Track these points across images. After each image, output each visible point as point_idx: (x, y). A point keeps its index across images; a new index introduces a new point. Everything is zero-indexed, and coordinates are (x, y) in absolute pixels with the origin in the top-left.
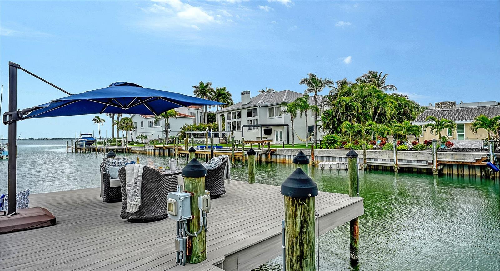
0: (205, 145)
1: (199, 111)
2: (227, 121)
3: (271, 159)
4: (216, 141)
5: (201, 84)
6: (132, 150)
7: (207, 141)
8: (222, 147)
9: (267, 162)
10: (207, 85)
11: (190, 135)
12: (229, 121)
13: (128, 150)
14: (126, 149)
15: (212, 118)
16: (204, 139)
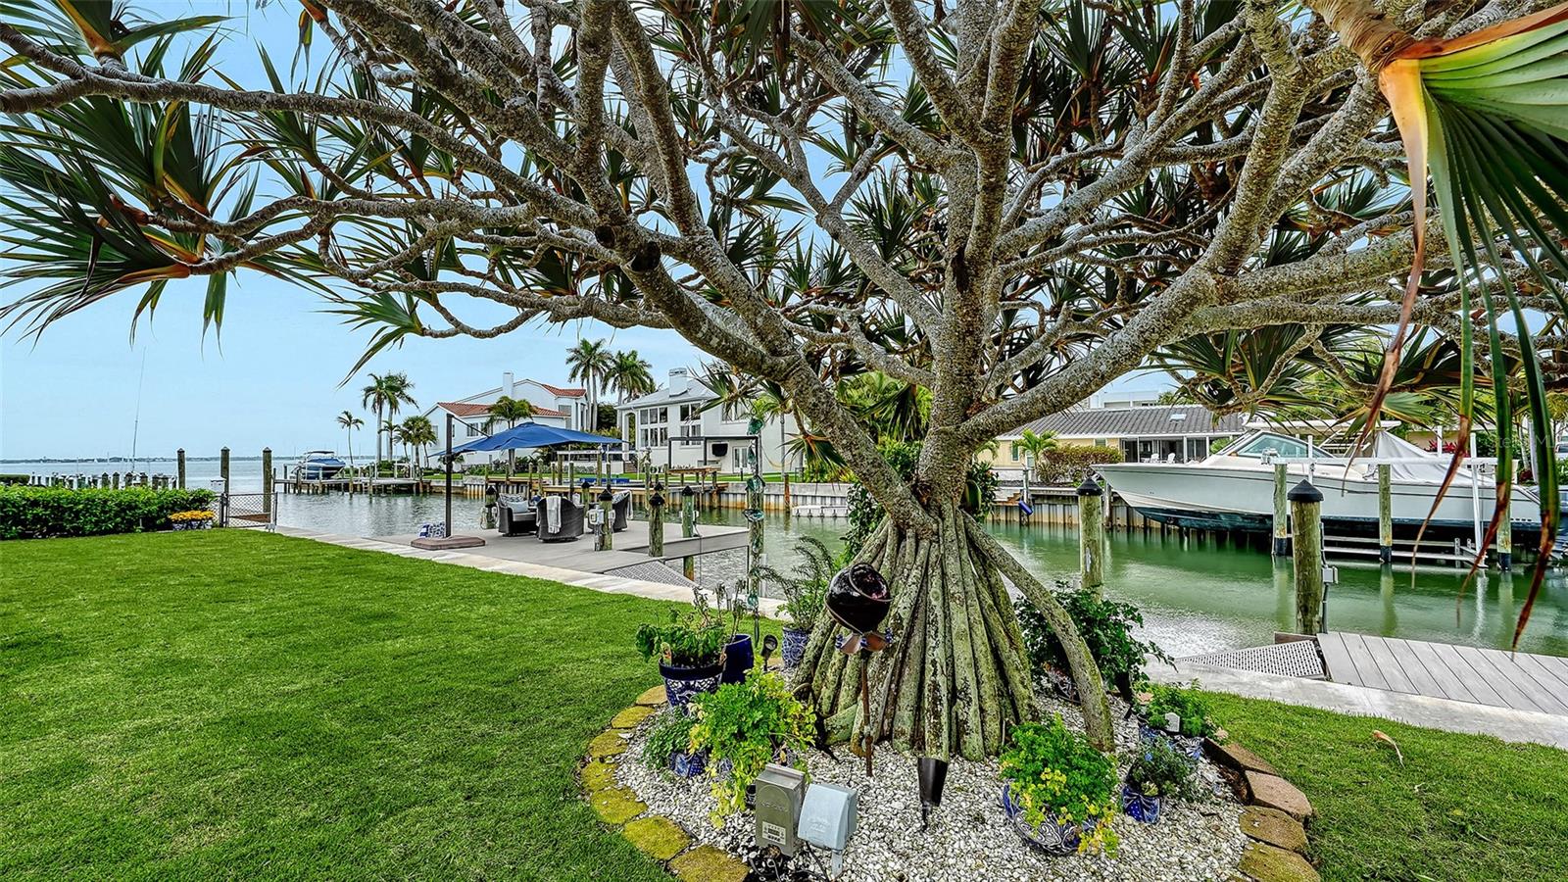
0: (595, 477)
1: (579, 402)
2: (639, 427)
3: (720, 501)
4: (617, 468)
5: (585, 343)
6: (431, 487)
7: (599, 468)
8: (627, 481)
9: (711, 508)
10: (598, 345)
11: (566, 456)
12: (645, 427)
13: (424, 487)
14: (418, 484)
15: (608, 416)
16: (594, 464)
